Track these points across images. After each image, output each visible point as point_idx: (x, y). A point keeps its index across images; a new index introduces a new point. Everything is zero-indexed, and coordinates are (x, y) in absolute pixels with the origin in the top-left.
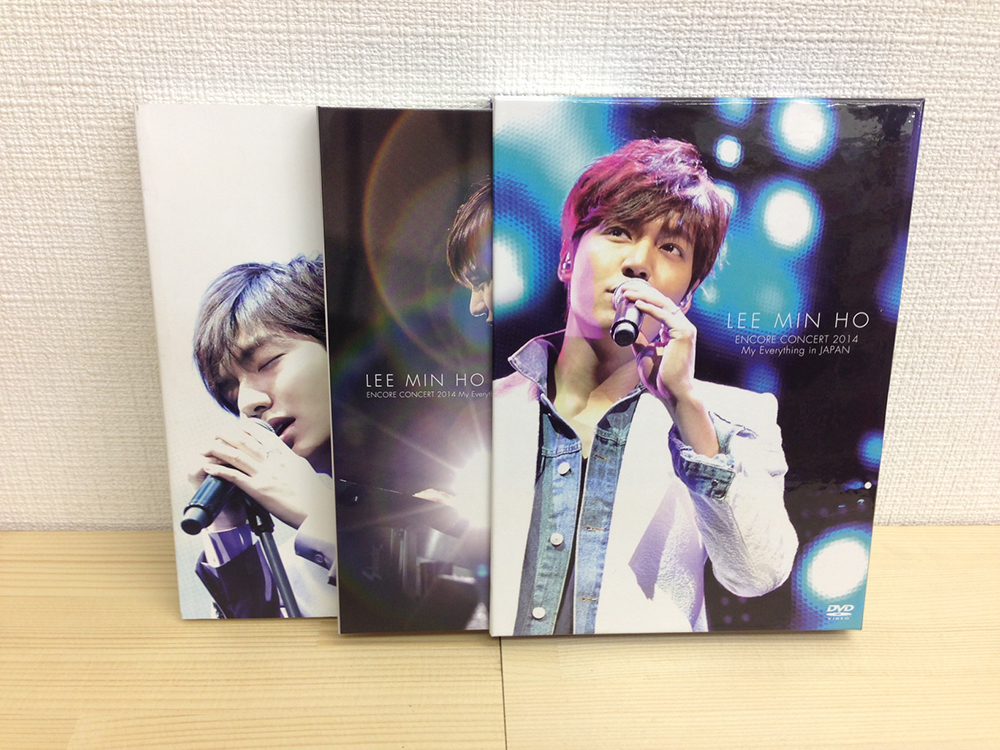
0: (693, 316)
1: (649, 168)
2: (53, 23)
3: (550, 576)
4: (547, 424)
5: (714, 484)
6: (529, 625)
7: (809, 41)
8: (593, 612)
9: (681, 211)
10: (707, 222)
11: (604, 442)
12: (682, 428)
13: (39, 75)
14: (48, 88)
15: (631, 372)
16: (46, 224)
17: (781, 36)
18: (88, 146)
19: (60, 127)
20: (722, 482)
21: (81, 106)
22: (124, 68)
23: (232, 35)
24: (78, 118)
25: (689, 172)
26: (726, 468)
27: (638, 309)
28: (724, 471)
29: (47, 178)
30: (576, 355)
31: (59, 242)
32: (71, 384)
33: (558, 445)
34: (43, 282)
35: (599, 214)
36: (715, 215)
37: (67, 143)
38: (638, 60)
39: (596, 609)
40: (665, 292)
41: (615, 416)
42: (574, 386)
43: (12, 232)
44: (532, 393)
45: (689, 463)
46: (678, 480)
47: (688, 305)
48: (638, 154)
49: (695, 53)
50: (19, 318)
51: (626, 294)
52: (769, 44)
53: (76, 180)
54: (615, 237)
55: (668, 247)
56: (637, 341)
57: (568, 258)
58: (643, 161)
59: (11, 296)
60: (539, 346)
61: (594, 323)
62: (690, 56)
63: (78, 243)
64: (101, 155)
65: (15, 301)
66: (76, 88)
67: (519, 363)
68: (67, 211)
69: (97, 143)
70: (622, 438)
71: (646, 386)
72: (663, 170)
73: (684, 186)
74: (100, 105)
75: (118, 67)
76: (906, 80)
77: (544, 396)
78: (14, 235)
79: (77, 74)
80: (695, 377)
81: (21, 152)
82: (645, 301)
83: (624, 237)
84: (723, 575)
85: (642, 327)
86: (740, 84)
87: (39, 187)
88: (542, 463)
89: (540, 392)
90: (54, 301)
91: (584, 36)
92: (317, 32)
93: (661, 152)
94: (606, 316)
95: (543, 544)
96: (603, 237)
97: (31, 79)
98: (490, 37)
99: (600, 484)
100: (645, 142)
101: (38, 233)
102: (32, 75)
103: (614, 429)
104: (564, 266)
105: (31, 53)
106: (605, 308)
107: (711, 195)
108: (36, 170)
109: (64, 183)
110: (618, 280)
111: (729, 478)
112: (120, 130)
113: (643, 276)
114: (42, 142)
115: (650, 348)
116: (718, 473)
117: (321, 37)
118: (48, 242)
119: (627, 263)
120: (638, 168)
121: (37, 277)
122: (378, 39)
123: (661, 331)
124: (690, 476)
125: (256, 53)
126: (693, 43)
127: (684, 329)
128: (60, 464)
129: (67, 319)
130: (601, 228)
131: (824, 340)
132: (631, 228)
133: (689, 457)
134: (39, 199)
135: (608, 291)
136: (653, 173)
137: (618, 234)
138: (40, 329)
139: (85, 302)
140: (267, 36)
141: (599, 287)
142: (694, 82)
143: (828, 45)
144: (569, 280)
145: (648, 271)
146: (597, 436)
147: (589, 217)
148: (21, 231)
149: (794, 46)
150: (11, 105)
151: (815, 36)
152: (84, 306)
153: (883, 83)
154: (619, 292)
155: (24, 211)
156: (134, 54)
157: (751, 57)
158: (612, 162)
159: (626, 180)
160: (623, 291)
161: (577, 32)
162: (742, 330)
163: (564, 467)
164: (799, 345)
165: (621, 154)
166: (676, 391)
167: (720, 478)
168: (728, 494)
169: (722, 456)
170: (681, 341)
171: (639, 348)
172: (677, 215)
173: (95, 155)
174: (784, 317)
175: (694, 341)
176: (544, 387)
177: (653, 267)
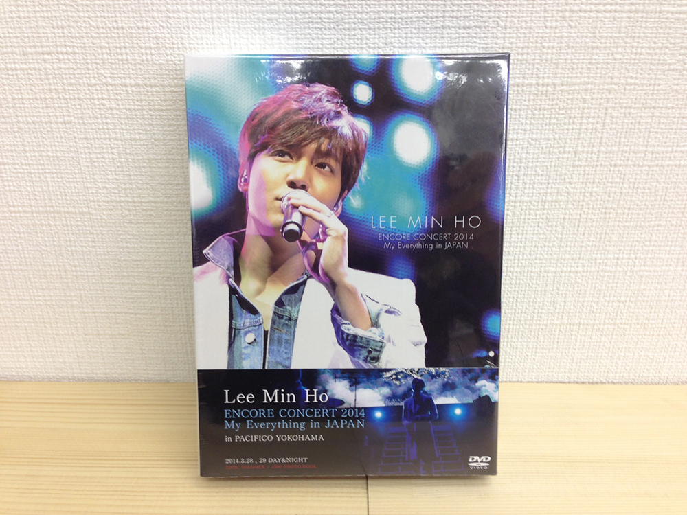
0: (343, 218)
1: (304, 105)
2: (44, 9)
4: (235, 302)
5: (369, 352)
7: (597, 12)
9: (330, 138)
10: (350, 147)
11: (281, 317)
12: (341, 306)
13: (35, 47)
14: (42, 57)
15: (299, 262)
16: (41, 156)
17: (576, 8)
18: (70, 99)
19: (50, 84)
20: (375, 350)
21: (65, 69)
22: (94, 41)
23: (171, 15)
24: (63, 78)
25: (334, 109)
26: (378, 339)
27: (301, 213)
28: (377, 341)
29: (41, 122)
30: (255, 249)
31: (49, 169)
32: (58, 273)
33: (245, 320)
34: (38, 198)
35: (266, 141)
36: (356, 137)
37: (55, 96)
38: (469, 28)
40: (321, 199)
41: (288, 297)
42: (255, 273)
43: (17, 161)
44: (223, 278)
45: (348, 335)
46: (341, 348)
47: (340, 210)
48: (295, 95)
49: (511, 21)
50: (22, 225)
51: (292, 201)
52: (567, 14)
53: (61, 123)
54: (280, 158)
55: (321, 166)
56: (302, 238)
57: (245, 174)
58: (298, 100)
59: (16, 209)
60: (226, 242)
61: (267, 224)
62: (508, 24)
63: (63, 170)
64: (79, 105)
65: (19, 212)
66: (61, 56)
67: (211, 255)
68: (55, 146)
69: (76, 96)
70: (294, 315)
71: (310, 273)
72: (314, 106)
73: (330, 119)
74: (78, 68)
75: (91, 40)
76: (672, 41)
77: (232, 281)
78: (18, 164)
79: (61, 46)
80: (349, 266)
81: (23, 103)
82: (306, 207)
83: (287, 158)
85: (305, 227)
86: (546, 45)
87: (35, 128)
88: (233, 334)
89: (228, 277)
90: (46, 212)
91: (428, 11)
92: (232, 12)
93: (312, 93)
94: (278, 219)
96: (271, 158)
97: (29, 50)
98: (358, 12)
99: (279, 351)
100: (299, 86)
101: (35, 162)
102: (30, 47)
103: (288, 307)
104: (243, 180)
105: (29, 31)
106: (276, 212)
107: (350, 126)
108: (34, 116)
109: (53, 126)
110: (285, 191)
111: (381, 347)
112: (91, 86)
113: (304, 187)
114: (38, 96)
115: (312, 243)
116: (372, 343)
117: (235, 15)
118: (42, 169)
119: (291, 178)
120: (295, 106)
121: (35, 194)
122: (276, 16)
123: (320, 230)
124: (350, 345)
125: (188, 28)
126: (510, 14)
127: (338, 229)
128: (50, 332)
129: (55, 225)
130: (269, 151)
131: (447, 237)
132: (291, 151)
133: (348, 330)
134: (35, 137)
135: (277, 199)
136: (306, 109)
137: (283, 156)
138: (37, 232)
139: (68, 213)
140: (196, 15)
141: (270, 197)
142: (511, 43)
143: (612, 14)
144: (247, 191)
145: (307, 184)
146: (275, 313)
147: (259, 143)
148: (23, 161)
149: (587, 15)
150: (16, 69)
151: (602, 8)
152: (67, 215)
153: (655, 43)
154: (285, 200)
155: (25, 146)
156: (101, 30)
157: (554, 24)
158: (274, 101)
159: (287, 113)
160: (289, 199)
161: (423, 7)
162: (383, 230)
163: (250, 337)
164: (428, 241)
165: (281, 95)
166: (335, 278)
167: (374, 347)
168: (381, 360)
169: (374, 329)
170: (336, 238)
171: (303, 243)
172: (327, 141)
173: (75, 105)
174: (415, 220)
175: (346, 238)
176: (232, 273)
177: (311, 181)
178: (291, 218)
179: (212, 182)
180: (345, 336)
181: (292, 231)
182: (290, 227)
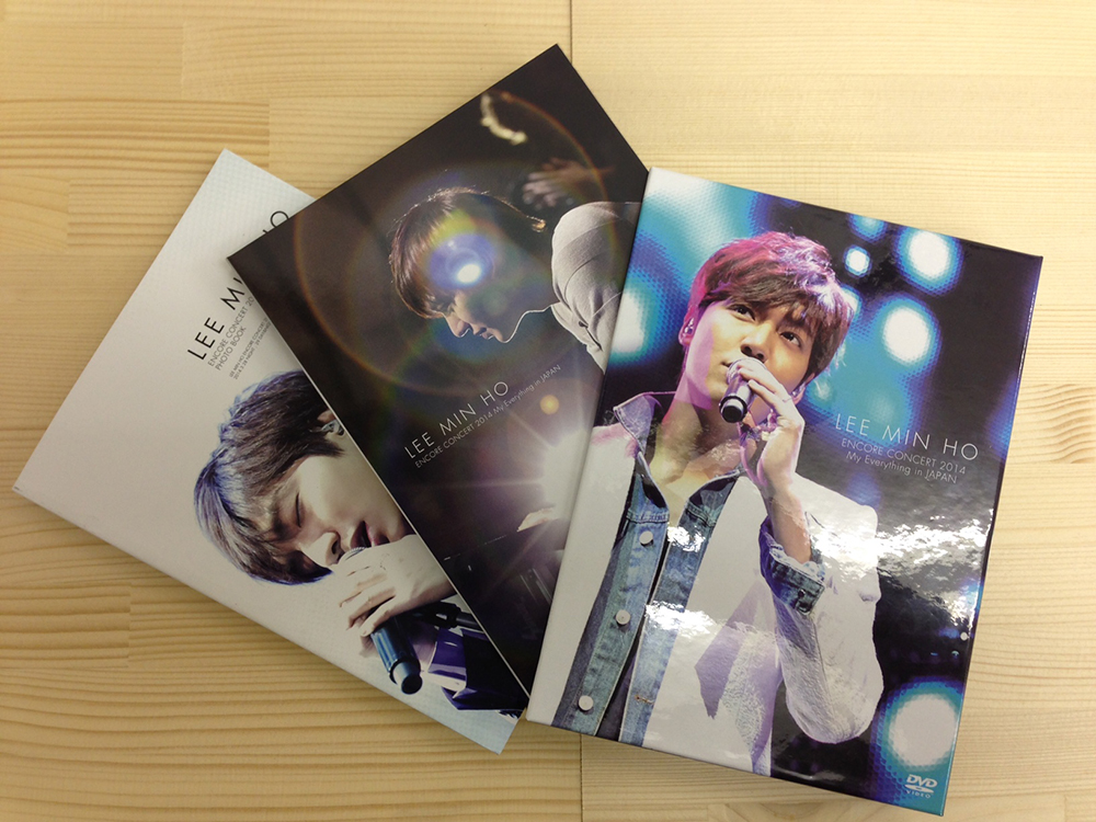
0: (803, 408)
1: (782, 258)
3: (607, 659)
4: (639, 485)
5: (801, 595)
6: (572, 716)
8: (644, 719)
9: (806, 305)
10: (829, 321)
11: (693, 518)
12: (776, 522)
20: (809, 593)
25: (818, 271)
26: (816, 579)
27: (751, 389)
28: (813, 582)
30: (682, 420)
33: (646, 512)
35: (728, 289)
36: (838, 316)
39: (649, 714)
40: (779, 377)
41: (709, 493)
42: (673, 451)
44: (630, 449)
45: (777, 563)
46: (763, 580)
47: (800, 396)
48: (774, 244)
51: (741, 371)
54: (739, 315)
55: (788, 336)
56: (744, 420)
57: (691, 323)
58: (777, 251)
60: (647, 403)
61: (704, 392)
67: (623, 414)
70: (712, 519)
71: (745, 469)
72: (795, 263)
73: (811, 283)
77: (641, 455)
80: (796, 471)
82: (758, 383)
83: (747, 316)
84: (796, 706)
85: (751, 407)
88: (625, 526)
89: (639, 449)
93: (795, 247)
94: (718, 388)
95: (607, 620)
96: (728, 311)
99: (680, 565)
100: (782, 235)
103: (706, 508)
104: (686, 330)
106: (719, 380)
107: (836, 296)
110: (736, 355)
111: (818, 591)
113: (760, 357)
115: (755, 430)
116: (807, 582)
119: (747, 341)
120: (772, 257)
123: (769, 416)
124: (777, 578)
127: (793, 420)
130: (728, 303)
131: (931, 463)
132: (754, 309)
133: (779, 557)
135: (724, 364)
136: (784, 264)
137: (743, 313)
141: (716, 358)
144: (688, 344)
145: (766, 353)
146: (687, 511)
147: (718, 290)
154: (734, 367)
158: (748, 245)
159: (758, 265)
160: (739, 368)
162: (850, 434)
163: (647, 537)
164: (905, 463)
165: (757, 240)
166: (776, 482)
167: (808, 589)
168: (814, 610)
169: (813, 564)
170: (787, 430)
171: (745, 428)
172: (801, 308)
174: (893, 431)
175: (801, 434)
176: (644, 444)
177: (771, 351)
178: (735, 392)
179: (648, 324)
180: (772, 564)
181: (733, 408)
182: (732, 403)
